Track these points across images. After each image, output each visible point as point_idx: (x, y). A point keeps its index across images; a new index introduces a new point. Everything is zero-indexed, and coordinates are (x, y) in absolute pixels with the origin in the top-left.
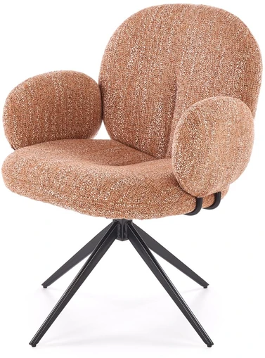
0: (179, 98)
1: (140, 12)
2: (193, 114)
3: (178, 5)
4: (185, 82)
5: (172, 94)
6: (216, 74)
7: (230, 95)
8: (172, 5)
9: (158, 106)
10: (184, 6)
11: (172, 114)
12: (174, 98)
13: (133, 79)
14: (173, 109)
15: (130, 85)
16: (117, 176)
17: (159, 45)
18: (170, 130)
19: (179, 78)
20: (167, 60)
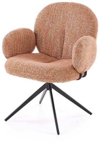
0: (66, 37)
1: (49, 5)
2: (80, 43)
3: (64, 3)
4: (68, 31)
5: (63, 35)
6: (81, 27)
7: (87, 35)
8: (61, 3)
9: (58, 40)
10: (66, 3)
11: (63, 43)
12: (64, 37)
13: (48, 30)
14: (64, 41)
15: (47, 32)
16: (53, 67)
17: (57, 17)
18: (63, 49)
19: (66, 29)
20: (61, 23)
